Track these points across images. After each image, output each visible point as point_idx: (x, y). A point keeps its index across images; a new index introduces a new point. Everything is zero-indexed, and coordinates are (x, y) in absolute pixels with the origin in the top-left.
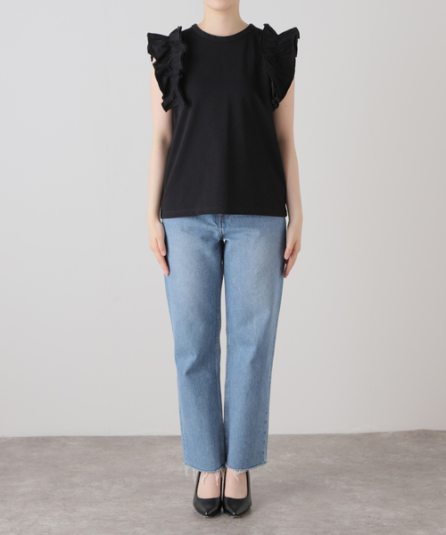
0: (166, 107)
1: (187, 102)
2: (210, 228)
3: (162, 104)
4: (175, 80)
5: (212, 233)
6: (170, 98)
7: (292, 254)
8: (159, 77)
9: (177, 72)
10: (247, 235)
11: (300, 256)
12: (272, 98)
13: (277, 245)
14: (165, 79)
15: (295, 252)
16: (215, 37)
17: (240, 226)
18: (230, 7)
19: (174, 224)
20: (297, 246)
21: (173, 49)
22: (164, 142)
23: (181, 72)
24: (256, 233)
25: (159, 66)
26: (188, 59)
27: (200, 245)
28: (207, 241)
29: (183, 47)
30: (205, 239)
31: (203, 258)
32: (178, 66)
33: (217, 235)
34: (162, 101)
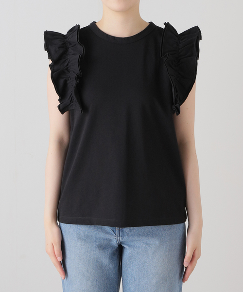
0: (62, 109)
1: (84, 108)
2: (107, 236)
3: (59, 107)
4: (72, 84)
5: (110, 240)
6: (67, 101)
7: (191, 261)
8: (55, 79)
9: (74, 76)
10: (146, 244)
11: (200, 263)
12: (172, 104)
13: (176, 253)
14: (62, 82)
15: (195, 259)
16: (114, 37)
17: (139, 235)
18: (130, 7)
19: (71, 230)
20: (197, 252)
21: (70, 50)
22: (60, 142)
23: (78, 77)
24: (155, 242)
25: (56, 68)
26: (85, 62)
27: (97, 254)
28: (104, 248)
29: (81, 48)
30: (102, 247)
31: (100, 266)
32: (75, 69)
33: (115, 243)
34: (59, 103)
